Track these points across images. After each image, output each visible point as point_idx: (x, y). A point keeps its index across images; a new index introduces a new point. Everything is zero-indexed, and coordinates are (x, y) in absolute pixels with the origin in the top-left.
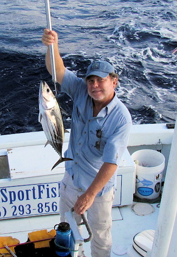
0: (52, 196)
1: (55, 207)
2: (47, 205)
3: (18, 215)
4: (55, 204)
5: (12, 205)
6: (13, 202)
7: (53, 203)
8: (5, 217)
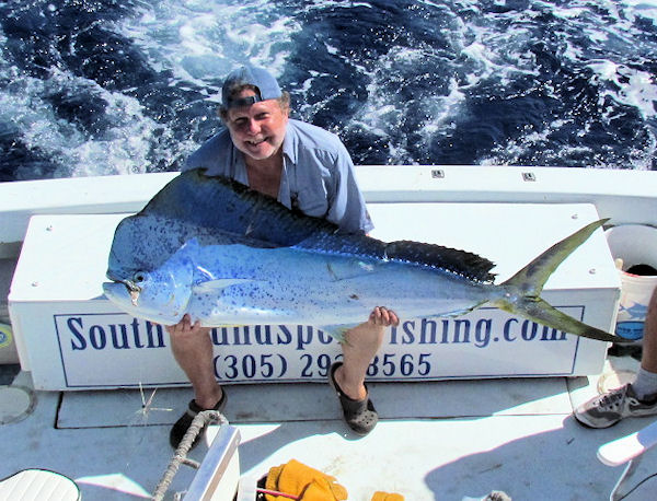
0: (404, 341)
1: (407, 367)
2: (389, 359)
3: (316, 376)
4: (408, 359)
5: (301, 352)
6: (304, 345)
7: (403, 358)
8: (282, 377)
